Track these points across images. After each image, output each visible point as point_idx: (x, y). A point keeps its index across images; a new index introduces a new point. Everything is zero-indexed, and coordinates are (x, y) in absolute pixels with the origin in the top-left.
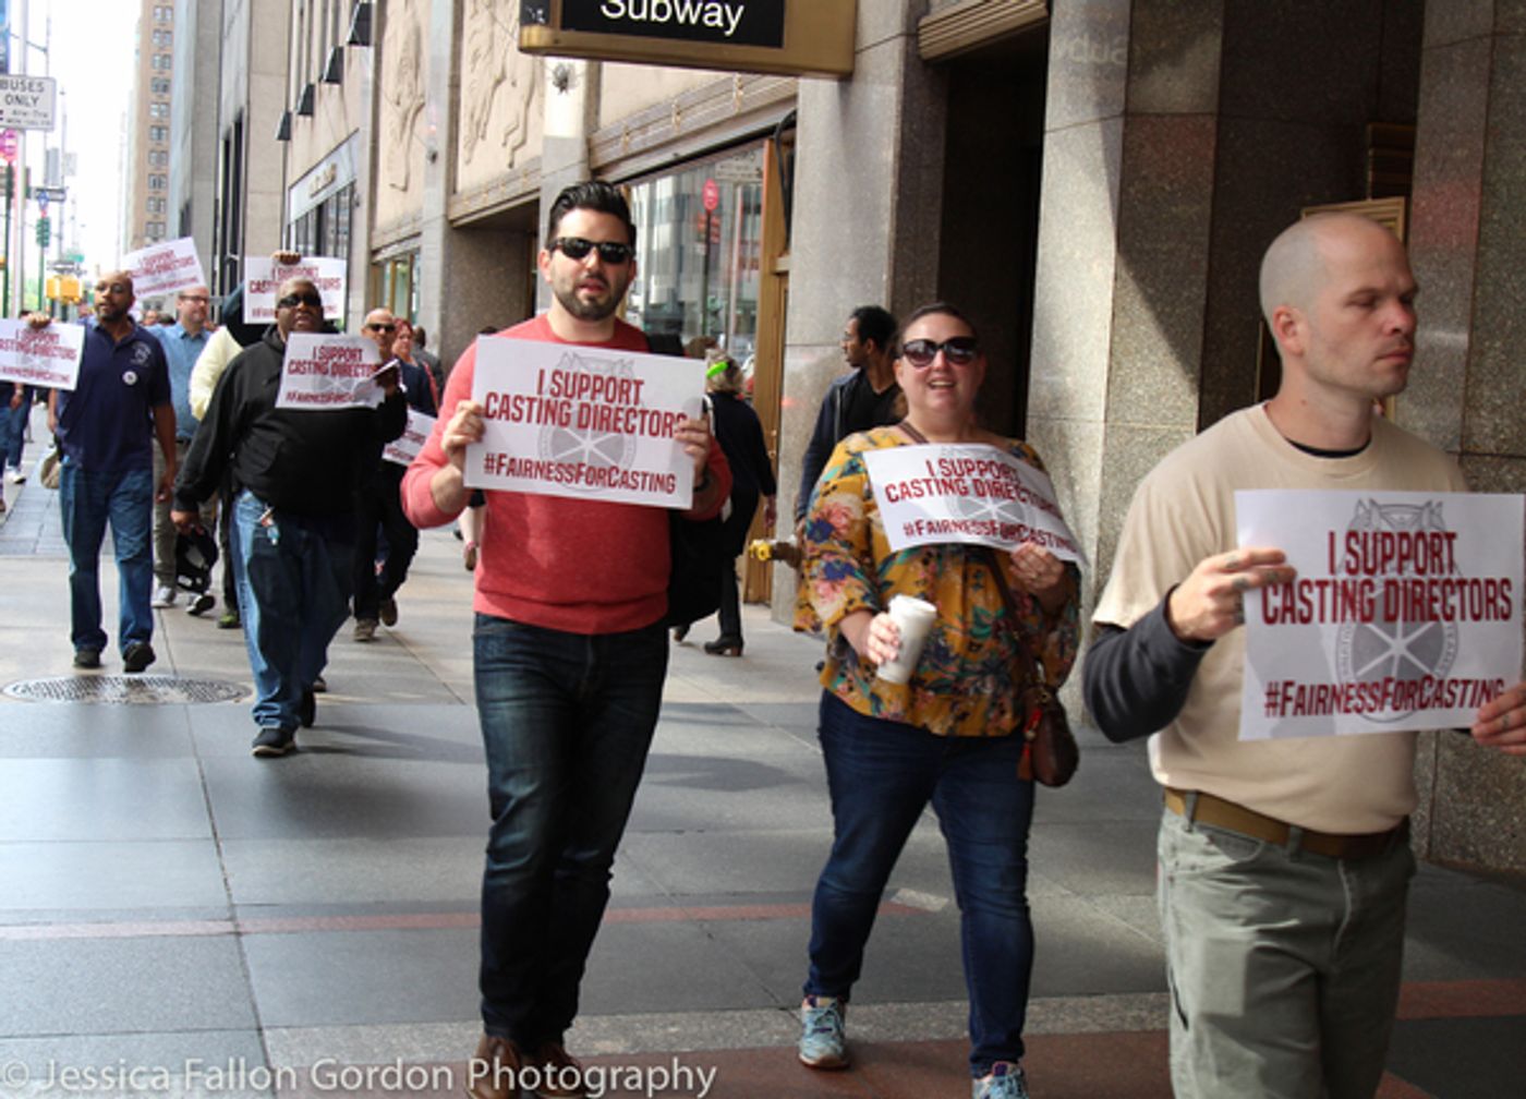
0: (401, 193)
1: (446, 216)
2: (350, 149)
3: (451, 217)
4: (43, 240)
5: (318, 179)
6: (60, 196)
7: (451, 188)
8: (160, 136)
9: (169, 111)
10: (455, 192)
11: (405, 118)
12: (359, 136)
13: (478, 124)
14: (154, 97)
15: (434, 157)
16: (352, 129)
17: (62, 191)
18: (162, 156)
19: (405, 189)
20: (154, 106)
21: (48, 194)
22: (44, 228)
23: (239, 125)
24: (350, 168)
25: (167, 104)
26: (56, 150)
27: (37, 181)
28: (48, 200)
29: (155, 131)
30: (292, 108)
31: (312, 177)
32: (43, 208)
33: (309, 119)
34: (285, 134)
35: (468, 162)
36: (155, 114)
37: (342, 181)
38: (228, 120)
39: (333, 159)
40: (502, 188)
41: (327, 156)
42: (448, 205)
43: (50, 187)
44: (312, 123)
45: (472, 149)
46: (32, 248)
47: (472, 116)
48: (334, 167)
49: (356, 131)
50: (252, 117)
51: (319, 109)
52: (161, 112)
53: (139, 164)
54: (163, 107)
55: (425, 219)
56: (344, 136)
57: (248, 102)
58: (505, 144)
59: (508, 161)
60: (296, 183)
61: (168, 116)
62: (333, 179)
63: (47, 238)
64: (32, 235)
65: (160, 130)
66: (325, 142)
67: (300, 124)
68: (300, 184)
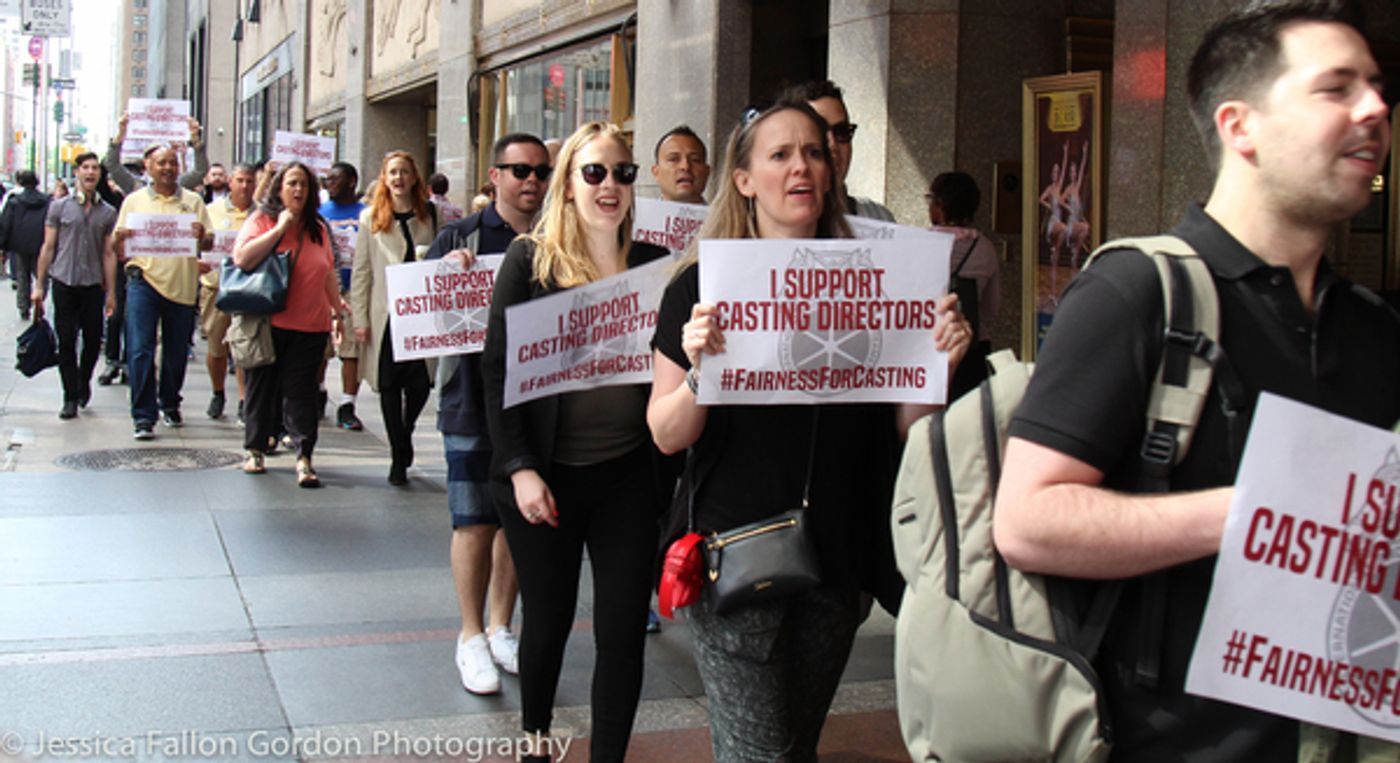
0: (329, 79)
1: (364, 95)
2: (288, 45)
3: (369, 94)
4: (59, 118)
5: (264, 69)
6: (71, 85)
7: (368, 74)
8: (140, 38)
9: (146, 20)
10: (370, 76)
11: (331, 23)
12: (296, 35)
13: (388, 27)
14: (136, 10)
15: (354, 51)
16: (290, 31)
17: (72, 81)
18: (143, 54)
19: (332, 75)
20: (136, 18)
21: (62, 84)
22: (59, 107)
23: (202, 31)
24: (289, 60)
25: (146, 16)
26: (68, 51)
27: (55, 75)
28: (63, 88)
29: (137, 36)
30: (243, 17)
31: (259, 68)
32: (59, 94)
33: (256, 25)
34: (238, 37)
35: (380, 55)
36: (137, 23)
37: (283, 69)
38: (194, 27)
39: (275, 54)
40: (407, 74)
41: (271, 52)
42: (366, 87)
43: (64, 78)
44: (259, 29)
45: (383, 45)
46: (53, 124)
47: (384, 20)
48: (276, 60)
49: (294, 33)
50: (212, 25)
51: (266, 16)
52: (141, 21)
53: (125, 60)
54: (143, 18)
55: (348, 97)
56: (283, 37)
57: (209, 13)
58: (409, 41)
59: (412, 52)
60: (247, 72)
61: (147, 25)
62: (275, 69)
63: (62, 116)
64: (51, 114)
65: (141, 35)
66: (269, 42)
67: (250, 29)
68: (251, 72)
